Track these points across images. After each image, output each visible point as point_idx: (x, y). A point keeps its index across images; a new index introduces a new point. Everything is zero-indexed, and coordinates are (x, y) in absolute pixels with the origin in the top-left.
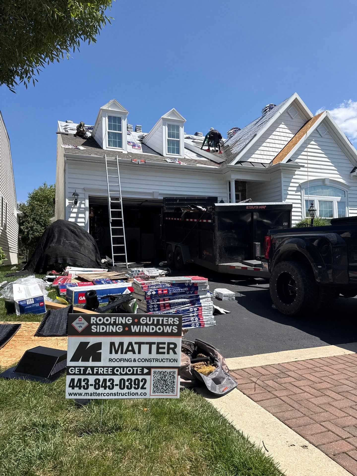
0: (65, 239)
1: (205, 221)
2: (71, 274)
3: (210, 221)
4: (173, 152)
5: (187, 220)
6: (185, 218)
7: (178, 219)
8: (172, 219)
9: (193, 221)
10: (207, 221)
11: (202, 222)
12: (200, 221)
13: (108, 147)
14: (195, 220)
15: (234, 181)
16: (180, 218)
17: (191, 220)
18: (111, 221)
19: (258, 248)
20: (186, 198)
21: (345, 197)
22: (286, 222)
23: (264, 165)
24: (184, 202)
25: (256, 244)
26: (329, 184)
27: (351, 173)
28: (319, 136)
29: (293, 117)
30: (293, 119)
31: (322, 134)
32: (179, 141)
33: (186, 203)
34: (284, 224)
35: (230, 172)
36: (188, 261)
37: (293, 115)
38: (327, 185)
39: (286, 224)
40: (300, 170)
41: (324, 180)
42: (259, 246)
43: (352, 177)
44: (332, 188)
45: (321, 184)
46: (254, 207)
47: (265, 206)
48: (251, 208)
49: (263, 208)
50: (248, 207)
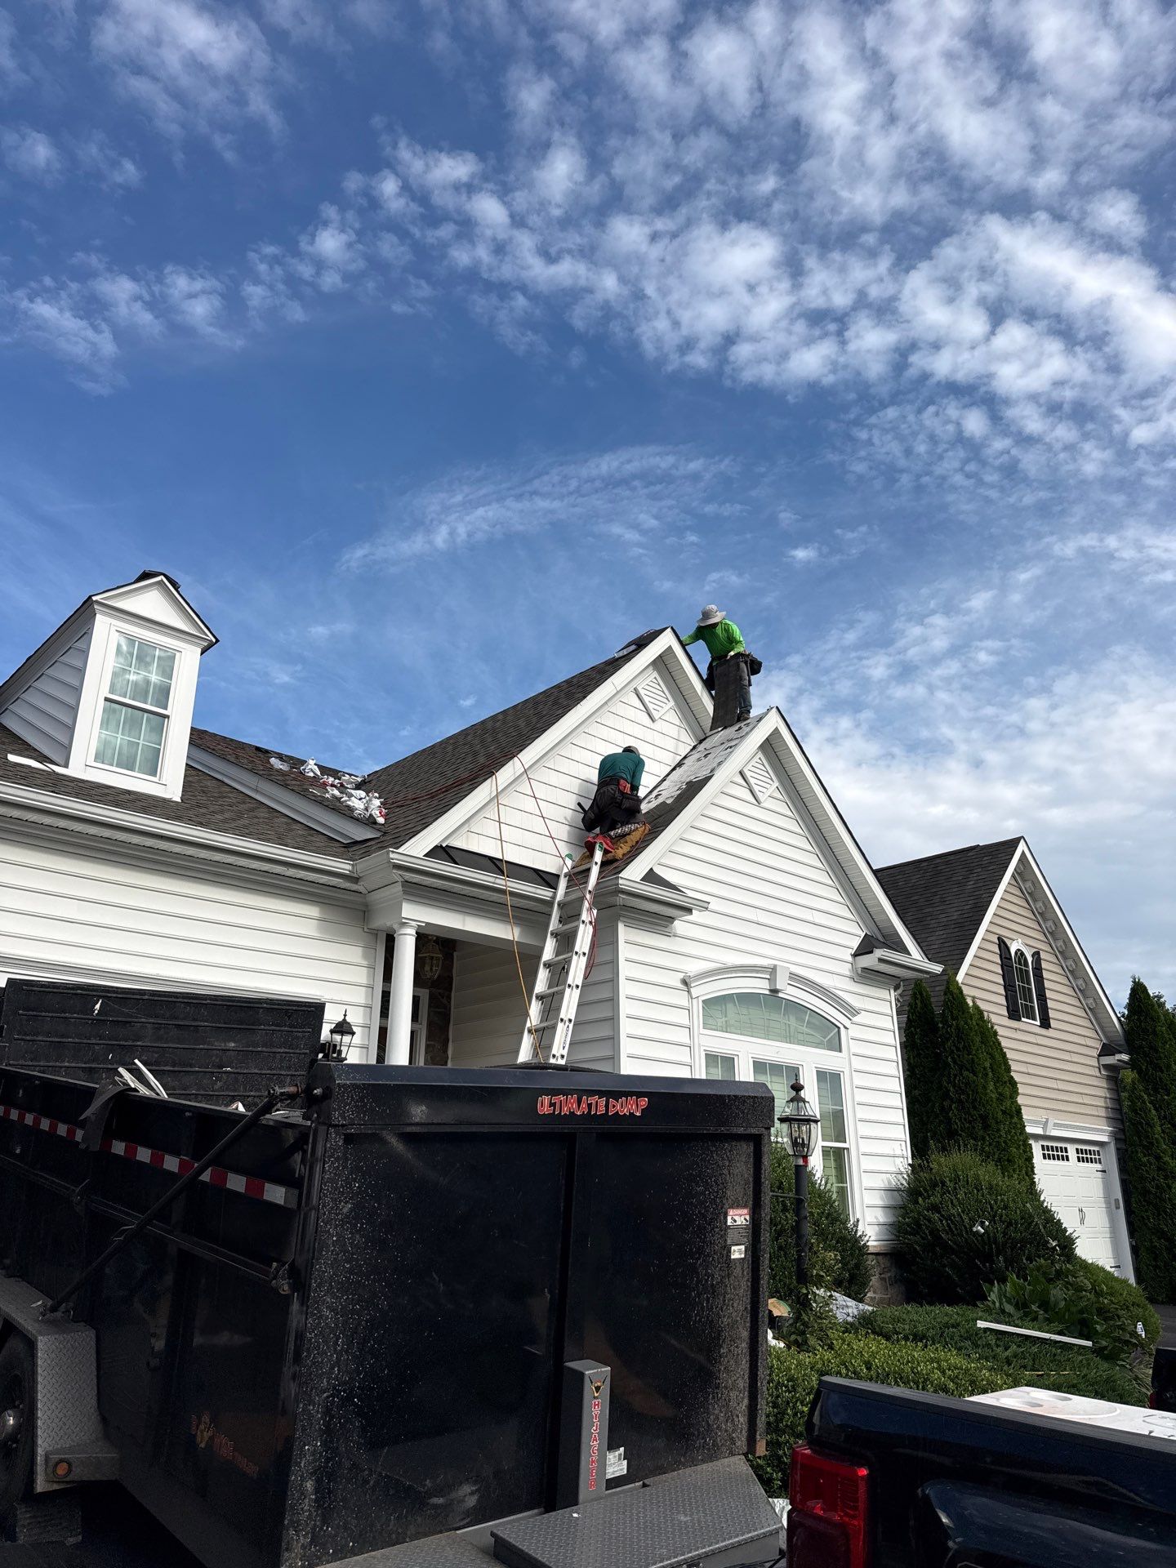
1: (236, 1183)
3: (276, 1194)
4: (126, 765)
5: (119, 1148)
6: (110, 1135)
7: (62, 1130)
8: (29, 1119)
9: (155, 1169)
10: (255, 1189)
11: (218, 1186)
12: (206, 1177)
14: (171, 1163)
15: (411, 931)
16: (74, 1122)
17: (144, 1155)
19: (596, 1411)
20: (146, 997)
21: (840, 1051)
22: (738, 1207)
23: (544, 880)
24: (132, 1017)
25: (587, 1373)
26: (790, 992)
27: (855, 955)
28: (751, 799)
29: (654, 713)
30: (653, 720)
31: (759, 795)
32: (168, 717)
33: (143, 1020)
34: (729, 1219)
35: (398, 888)
36: (69, 1464)
37: (656, 707)
38: (780, 995)
39: (738, 1218)
40: (689, 918)
41: (773, 971)
42: (606, 1389)
43: (860, 972)
44: (796, 1007)
45: (760, 986)
46: (584, 1105)
47: (644, 1102)
48: (565, 1111)
49: (632, 1114)
50: (546, 1099)
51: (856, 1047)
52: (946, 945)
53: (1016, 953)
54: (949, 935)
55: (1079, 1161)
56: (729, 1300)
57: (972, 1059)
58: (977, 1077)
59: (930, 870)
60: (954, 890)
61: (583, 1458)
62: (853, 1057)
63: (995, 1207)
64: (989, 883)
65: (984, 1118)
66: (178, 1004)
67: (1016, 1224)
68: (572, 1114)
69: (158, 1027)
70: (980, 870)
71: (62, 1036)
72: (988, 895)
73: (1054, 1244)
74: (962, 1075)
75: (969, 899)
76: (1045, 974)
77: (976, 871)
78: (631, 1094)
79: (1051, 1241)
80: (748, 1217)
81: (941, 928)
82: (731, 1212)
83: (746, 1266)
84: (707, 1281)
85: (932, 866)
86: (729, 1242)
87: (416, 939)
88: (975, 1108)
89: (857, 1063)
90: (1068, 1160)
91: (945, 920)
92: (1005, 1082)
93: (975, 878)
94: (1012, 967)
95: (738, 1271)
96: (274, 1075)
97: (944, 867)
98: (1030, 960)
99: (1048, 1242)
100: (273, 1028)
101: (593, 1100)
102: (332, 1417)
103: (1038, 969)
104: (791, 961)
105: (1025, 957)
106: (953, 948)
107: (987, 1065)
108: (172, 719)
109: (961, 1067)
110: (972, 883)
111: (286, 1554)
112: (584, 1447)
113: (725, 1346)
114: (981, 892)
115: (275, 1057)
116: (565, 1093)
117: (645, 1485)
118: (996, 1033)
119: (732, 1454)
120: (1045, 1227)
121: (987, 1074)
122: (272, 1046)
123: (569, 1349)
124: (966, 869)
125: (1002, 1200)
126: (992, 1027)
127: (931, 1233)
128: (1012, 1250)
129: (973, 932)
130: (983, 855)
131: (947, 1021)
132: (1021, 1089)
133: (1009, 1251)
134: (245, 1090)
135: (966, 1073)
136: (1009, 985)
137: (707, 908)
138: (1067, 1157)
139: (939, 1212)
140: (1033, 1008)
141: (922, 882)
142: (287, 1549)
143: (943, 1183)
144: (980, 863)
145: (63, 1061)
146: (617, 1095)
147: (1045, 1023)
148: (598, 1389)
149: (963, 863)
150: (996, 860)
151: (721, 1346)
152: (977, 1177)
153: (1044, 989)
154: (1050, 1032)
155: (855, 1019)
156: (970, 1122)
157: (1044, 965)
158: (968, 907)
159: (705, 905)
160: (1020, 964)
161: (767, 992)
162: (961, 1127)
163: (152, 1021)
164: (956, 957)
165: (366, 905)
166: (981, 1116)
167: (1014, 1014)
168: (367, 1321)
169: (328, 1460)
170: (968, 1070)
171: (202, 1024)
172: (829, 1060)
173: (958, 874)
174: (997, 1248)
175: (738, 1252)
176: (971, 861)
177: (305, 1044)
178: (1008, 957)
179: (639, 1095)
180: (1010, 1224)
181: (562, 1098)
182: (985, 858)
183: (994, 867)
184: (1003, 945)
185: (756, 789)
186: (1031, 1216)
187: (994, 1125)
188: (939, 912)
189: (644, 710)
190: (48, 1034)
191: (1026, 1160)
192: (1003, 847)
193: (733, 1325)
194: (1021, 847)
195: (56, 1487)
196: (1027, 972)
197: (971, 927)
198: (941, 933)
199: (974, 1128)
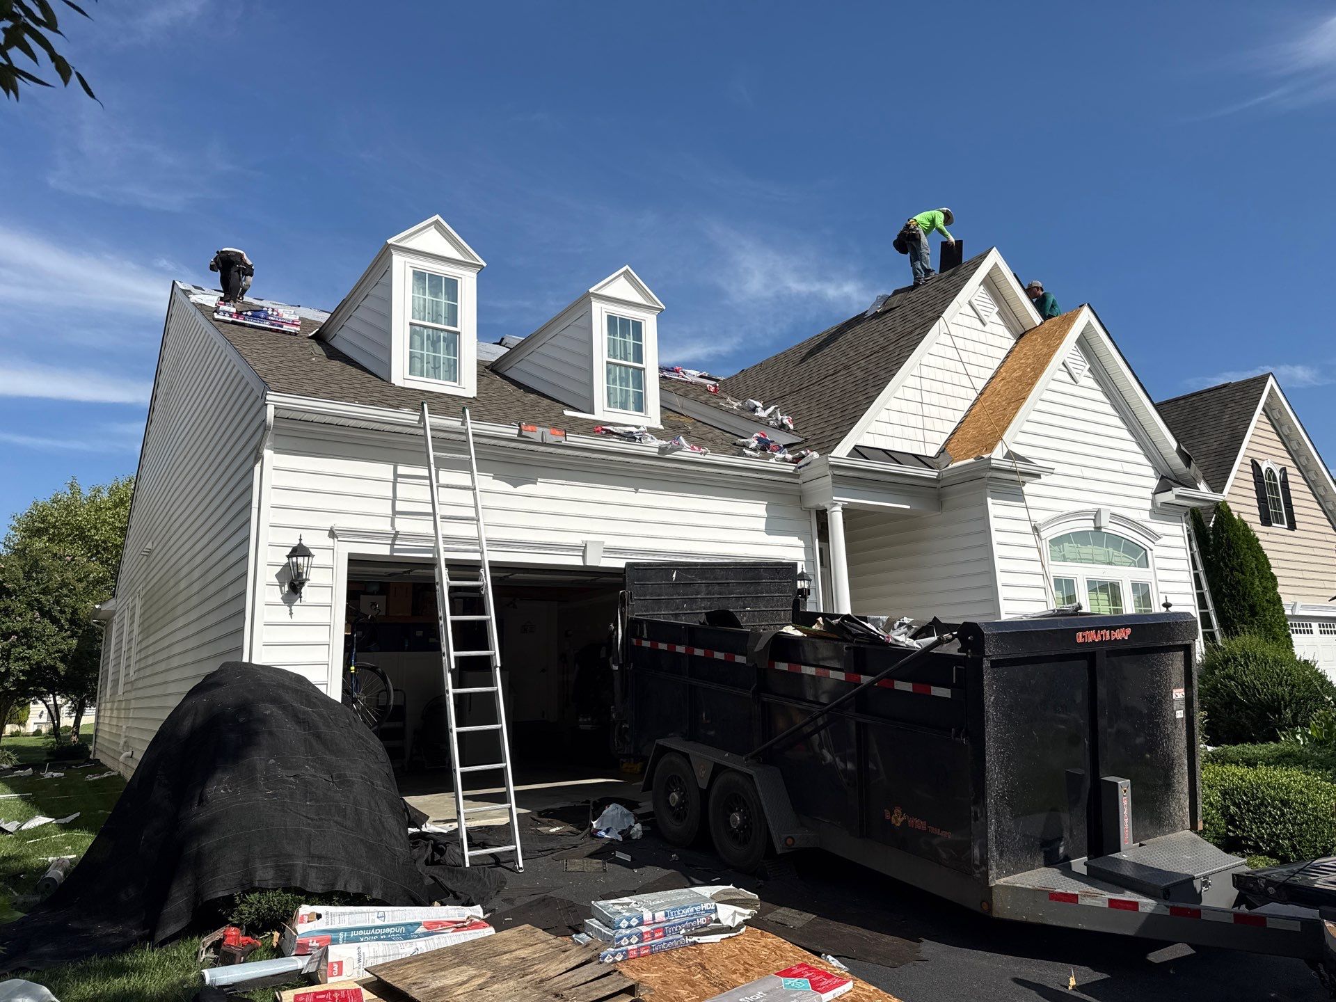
0: (272, 761)
1: (907, 687)
2: (340, 964)
3: (942, 692)
4: (624, 406)
13: (407, 375)
15: (839, 508)
18: (453, 666)
19: (1125, 803)
20: (699, 567)
21: (1148, 567)
22: (1178, 687)
23: (923, 462)
24: (693, 580)
25: (1119, 783)
26: (1109, 527)
27: (1155, 493)
28: (1069, 379)
29: (985, 319)
30: (984, 325)
31: (1077, 376)
32: (644, 369)
33: (699, 582)
34: (1174, 694)
35: (829, 479)
36: (793, 838)
37: (987, 313)
38: (1103, 530)
39: (1179, 694)
40: (1038, 481)
41: (1097, 513)
42: (1129, 791)
43: (1159, 505)
44: (1113, 538)
45: (1088, 525)
46: (1099, 636)
47: (1129, 631)
48: (1090, 640)
49: (1123, 638)
50: (1080, 633)
51: (1159, 563)
52: (1209, 470)
53: (1266, 471)
54: (1212, 462)
55: (1321, 633)
56: (1177, 742)
57: (1241, 562)
58: (1246, 576)
59: (1188, 407)
60: (1211, 423)
61: (1121, 827)
62: (1157, 571)
63: (1281, 675)
64: (1243, 416)
65: (1252, 607)
66: (717, 570)
67: (1299, 685)
68: (1094, 641)
69: (708, 585)
70: (1233, 405)
71: (659, 596)
72: (1244, 426)
73: (1330, 699)
74: (1232, 574)
75: (1225, 430)
76: (1291, 486)
77: (1229, 406)
78: (1120, 627)
79: (1327, 697)
80: (1184, 694)
81: (1203, 457)
82: (1174, 691)
83: (1184, 722)
84: (1165, 731)
85: (1189, 403)
86: (1175, 708)
87: (843, 513)
88: (1244, 600)
89: (1161, 575)
90: (1312, 633)
91: (1206, 449)
92: (1268, 578)
93: (1230, 412)
94: (1264, 483)
95: (1180, 725)
96: (774, 611)
97: (1201, 403)
98: (1278, 475)
99: (1323, 698)
100: (770, 581)
101: (1103, 632)
102: (998, 806)
103: (1285, 482)
104: (1110, 503)
105: (1274, 474)
106: (1215, 473)
107: (1253, 566)
108: (647, 372)
109: (1232, 569)
110: (1227, 416)
111: (990, 872)
112: (1121, 822)
113: (1176, 769)
114: (1238, 424)
115: (773, 600)
116: (1090, 629)
117: (1141, 845)
118: (1258, 540)
119: (1183, 829)
120: (1321, 687)
121: (1254, 573)
122: (771, 592)
123: (1102, 770)
124: (1221, 405)
125: (1286, 670)
126: (1254, 535)
127: (1228, 695)
128: (1297, 704)
129: (1233, 458)
130: (1235, 391)
131: (1218, 533)
132: (1279, 580)
133: (1293, 706)
134: (760, 622)
135: (1235, 573)
136: (1262, 498)
137: (1052, 473)
138: (1311, 630)
139: (1234, 680)
140: (1281, 514)
141: (1182, 418)
142: (991, 870)
143: (1235, 659)
144: (1233, 398)
145: (661, 611)
146: (1114, 628)
147: (1292, 526)
148: (1125, 791)
149: (1218, 399)
150: (1247, 395)
151: (1174, 769)
152: (1263, 654)
153: (1290, 498)
154: (1296, 533)
155: (1158, 542)
156: (1240, 611)
157: (1290, 478)
158: (1226, 437)
159: (1051, 471)
160: (1270, 480)
161: (1093, 529)
162: (1233, 615)
163: (704, 582)
164: (1220, 480)
165: (801, 492)
166: (1250, 605)
167: (1266, 521)
168: (1007, 757)
169: (998, 827)
170: (1237, 571)
171: (731, 581)
172: (1140, 574)
173: (1213, 410)
174: (1285, 703)
175: (1180, 714)
176: (1225, 397)
177: (790, 590)
178: (1260, 474)
179: (1126, 627)
180: (1294, 686)
181: (1088, 632)
182: (1237, 394)
183: (1246, 402)
184: (1255, 466)
185: (1074, 372)
186: (1310, 681)
187: (1261, 612)
188: (1199, 443)
189: (976, 316)
190: (651, 594)
191: (1286, 636)
192: (1252, 384)
193: (1180, 757)
194: (1271, 381)
195: (787, 851)
196: (1276, 486)
197: (1232, 454)
198: (1204, 460)
199: (1244, 615)
